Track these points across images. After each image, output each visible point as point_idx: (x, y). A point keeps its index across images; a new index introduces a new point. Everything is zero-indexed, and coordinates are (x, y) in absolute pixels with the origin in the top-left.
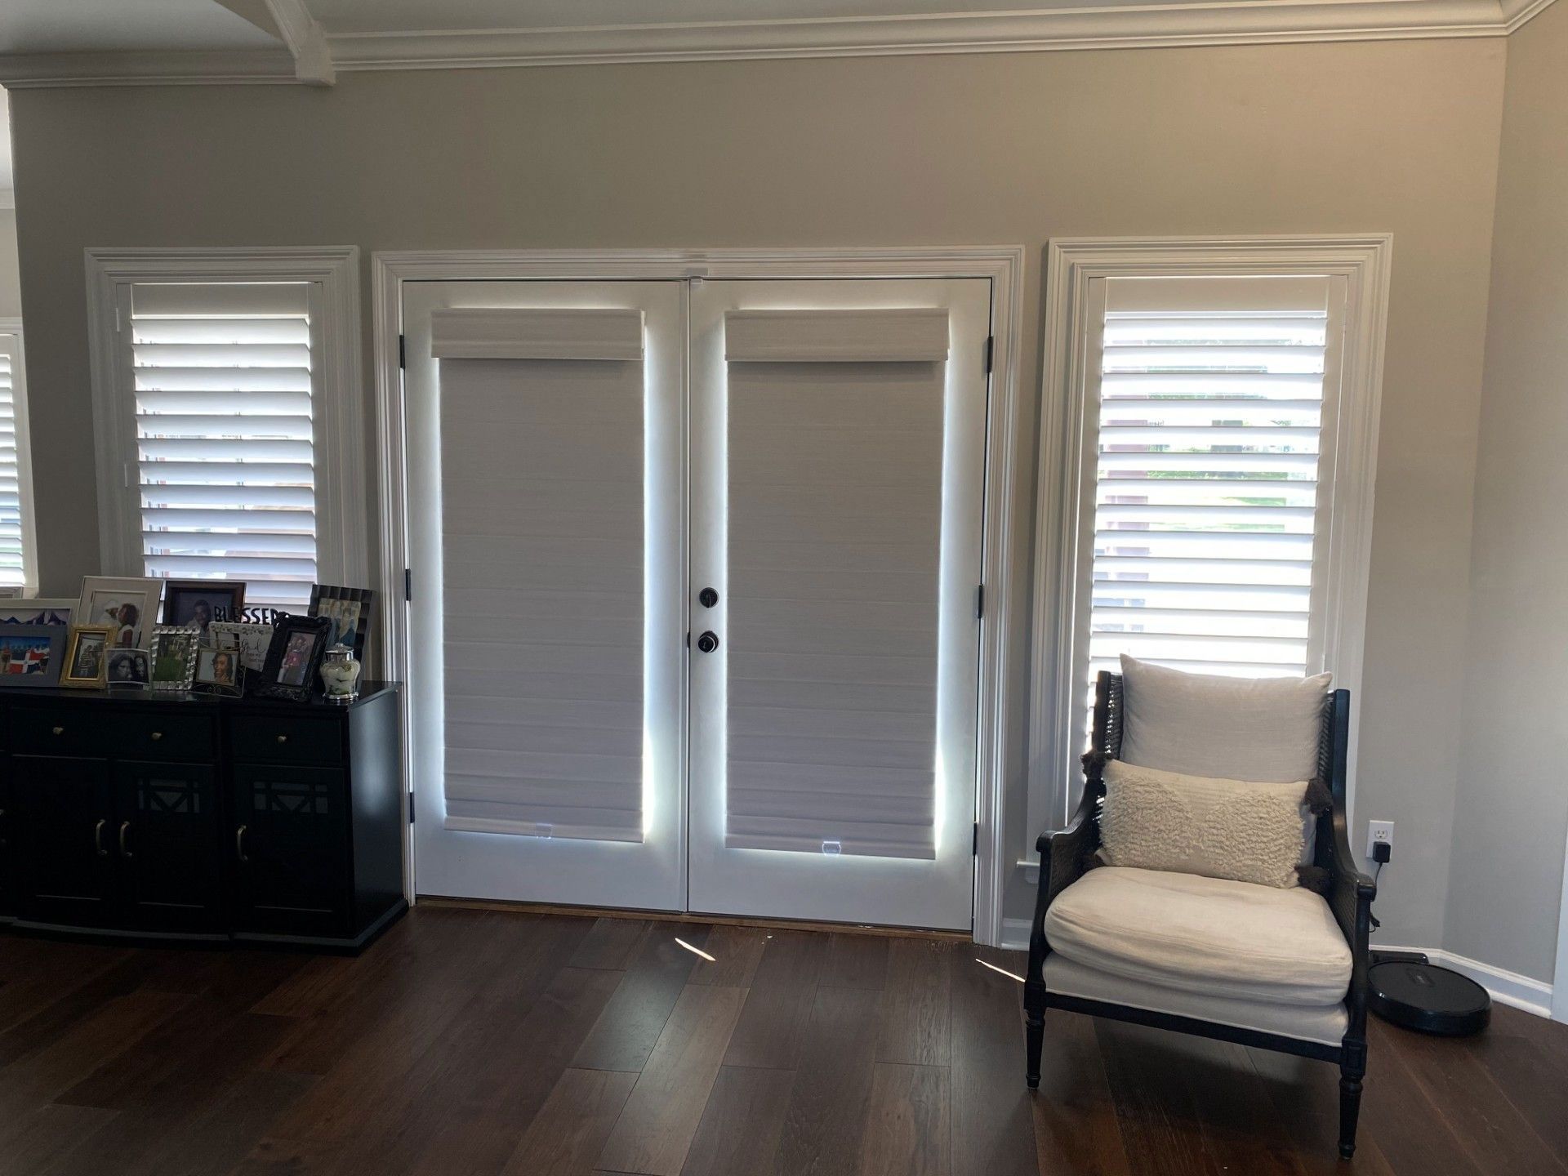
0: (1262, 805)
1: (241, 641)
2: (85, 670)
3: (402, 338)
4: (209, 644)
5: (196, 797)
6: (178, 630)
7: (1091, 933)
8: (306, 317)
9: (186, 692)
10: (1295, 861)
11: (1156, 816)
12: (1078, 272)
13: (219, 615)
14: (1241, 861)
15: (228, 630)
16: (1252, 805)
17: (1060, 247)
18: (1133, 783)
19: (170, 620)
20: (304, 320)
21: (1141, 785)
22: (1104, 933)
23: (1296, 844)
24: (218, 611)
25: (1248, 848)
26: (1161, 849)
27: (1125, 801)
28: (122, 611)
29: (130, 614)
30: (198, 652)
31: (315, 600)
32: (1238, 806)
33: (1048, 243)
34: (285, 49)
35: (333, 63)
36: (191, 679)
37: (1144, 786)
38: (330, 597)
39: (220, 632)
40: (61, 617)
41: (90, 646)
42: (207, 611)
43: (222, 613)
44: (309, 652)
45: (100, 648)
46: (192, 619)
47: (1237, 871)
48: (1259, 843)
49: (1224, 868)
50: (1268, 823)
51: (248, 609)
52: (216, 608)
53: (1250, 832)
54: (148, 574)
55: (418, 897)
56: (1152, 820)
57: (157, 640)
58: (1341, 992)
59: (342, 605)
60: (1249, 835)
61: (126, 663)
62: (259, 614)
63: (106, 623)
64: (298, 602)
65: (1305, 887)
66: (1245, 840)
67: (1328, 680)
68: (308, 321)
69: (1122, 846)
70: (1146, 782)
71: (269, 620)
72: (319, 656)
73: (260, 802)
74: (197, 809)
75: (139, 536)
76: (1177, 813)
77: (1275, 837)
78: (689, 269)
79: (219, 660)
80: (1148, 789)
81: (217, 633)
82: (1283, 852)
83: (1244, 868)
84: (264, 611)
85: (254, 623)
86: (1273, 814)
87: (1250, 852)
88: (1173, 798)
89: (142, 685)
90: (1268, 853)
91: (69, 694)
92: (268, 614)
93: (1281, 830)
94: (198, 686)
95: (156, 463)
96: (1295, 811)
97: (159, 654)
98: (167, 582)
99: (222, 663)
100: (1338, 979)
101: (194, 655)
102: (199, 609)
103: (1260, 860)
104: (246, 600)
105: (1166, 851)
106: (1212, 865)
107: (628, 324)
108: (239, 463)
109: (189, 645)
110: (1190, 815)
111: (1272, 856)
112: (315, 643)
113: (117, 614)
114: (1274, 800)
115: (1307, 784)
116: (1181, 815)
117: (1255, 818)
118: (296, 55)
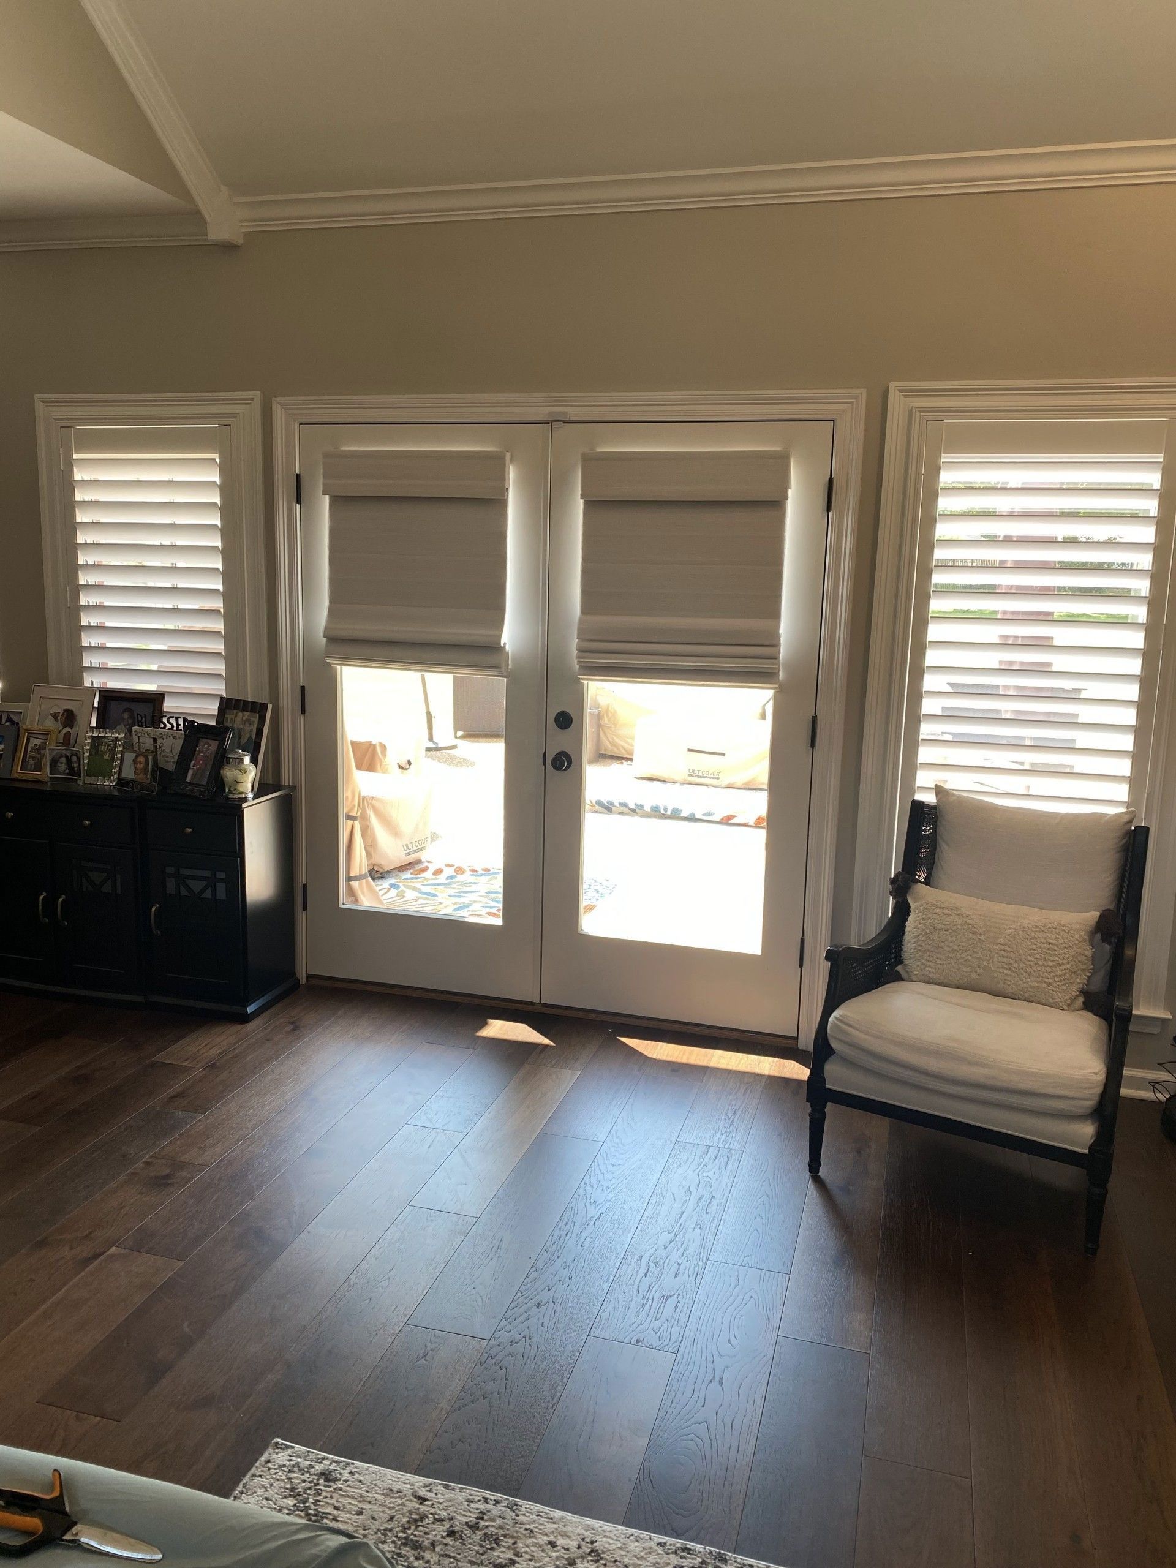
0: (1051, 932)
1: (158, 743)
2: (31, 764)
3: (298, 476)
4: (132, 746)
5: (119, 877)
6: (106, 734)
7: (867, 1037)
8: (216, 457)
9: (112, 787)
10: (1081, 986)
11: (951, 937)
12: (917, 416)
13: (141, 721)
14: (1027, 983)
15: (148, 734)
16: (1043, 931)
17: (900, 391)
18: (934, 905)
19: (101, 725)
20: (214, 459)
21: (940, 908)
22: (879, 1038)
23: (1083, 970)
24: (140, 718)
25: (1034, 971)
26: (954, 967)
27: (924, 922)
28: (63, 714)
29: (69, 718)
30: (123, 753)
31: (221, 710)
32: (1029, 932)
33: (888, 387)
34: (198, 213)
35: (240, 224)
36: (116, 776)
37: (943, 908)
38: (235, 709)
39: (142, 736)
40: (15, 718)
41: (36, 745)
42: (132, 717)
43: (143, 719)
44: (213, 756)
45: (43, 746)
46: (120, 724)
47: (1025, 992)
48: (1046, 967)
49: (1012, 989)
50: (1056, 949)
51: (166, 716)
52: (138, 714)
53: (1038, 957)
54: (87, 684)
55: (309, 976)
56: (947, 940)
57: (89, 741)
58: (1090, 1104)
59: (243, 715)
60: (1037, 958)
61: (64, 760)
62: (173, 721)
63: (50, 724)
64: (207, 711)
65: (1088, 1011)
66: (1032, 964)
67: (1132, 816)
68: (218, 460)
69: (919, 963)
70: (946, 905)
71: (181, 727)
72: (222, 759)
73: (171, 886)
74: (119, 891)
75: (79, 650)
76: (971, 935)
77: (1060, 962)
78: (550, 413)
79: (138, 760)
80: (946, 911)
81: (139, 737)
82: (1067, 976)
83: (1029, 989)
84: (177, 719)
85: (169, 729)
86: (1061, 941)
87: (1036, 974)
88: (969, 921)
89: (77, 780)
90: (1054, 976)
91: (18, 785)
92: (181, 721)
93: (1067, 956)
94: (122, 782)
95: (95, 586)
96: (1084, 939)
97: (91, 754)
98: (100, 691)
99: (141, 763)
100: (1091, 1092)
101: (119, 755)
102: (126, 716)
103: (1046, 983)
104: (165, 710)
105: (958, 970)
106: (1001, 985)
107: (495, 465)
108: (174, 588)
109: (115, 746)
110: (982, 938)
111: (1057, 979)
112: (217, 748)
113: (59, 718)
114: (1064, 928)
115: (1098, 914)
116: (974, 937)
117: (1043, 943)
118: (209, 220)
